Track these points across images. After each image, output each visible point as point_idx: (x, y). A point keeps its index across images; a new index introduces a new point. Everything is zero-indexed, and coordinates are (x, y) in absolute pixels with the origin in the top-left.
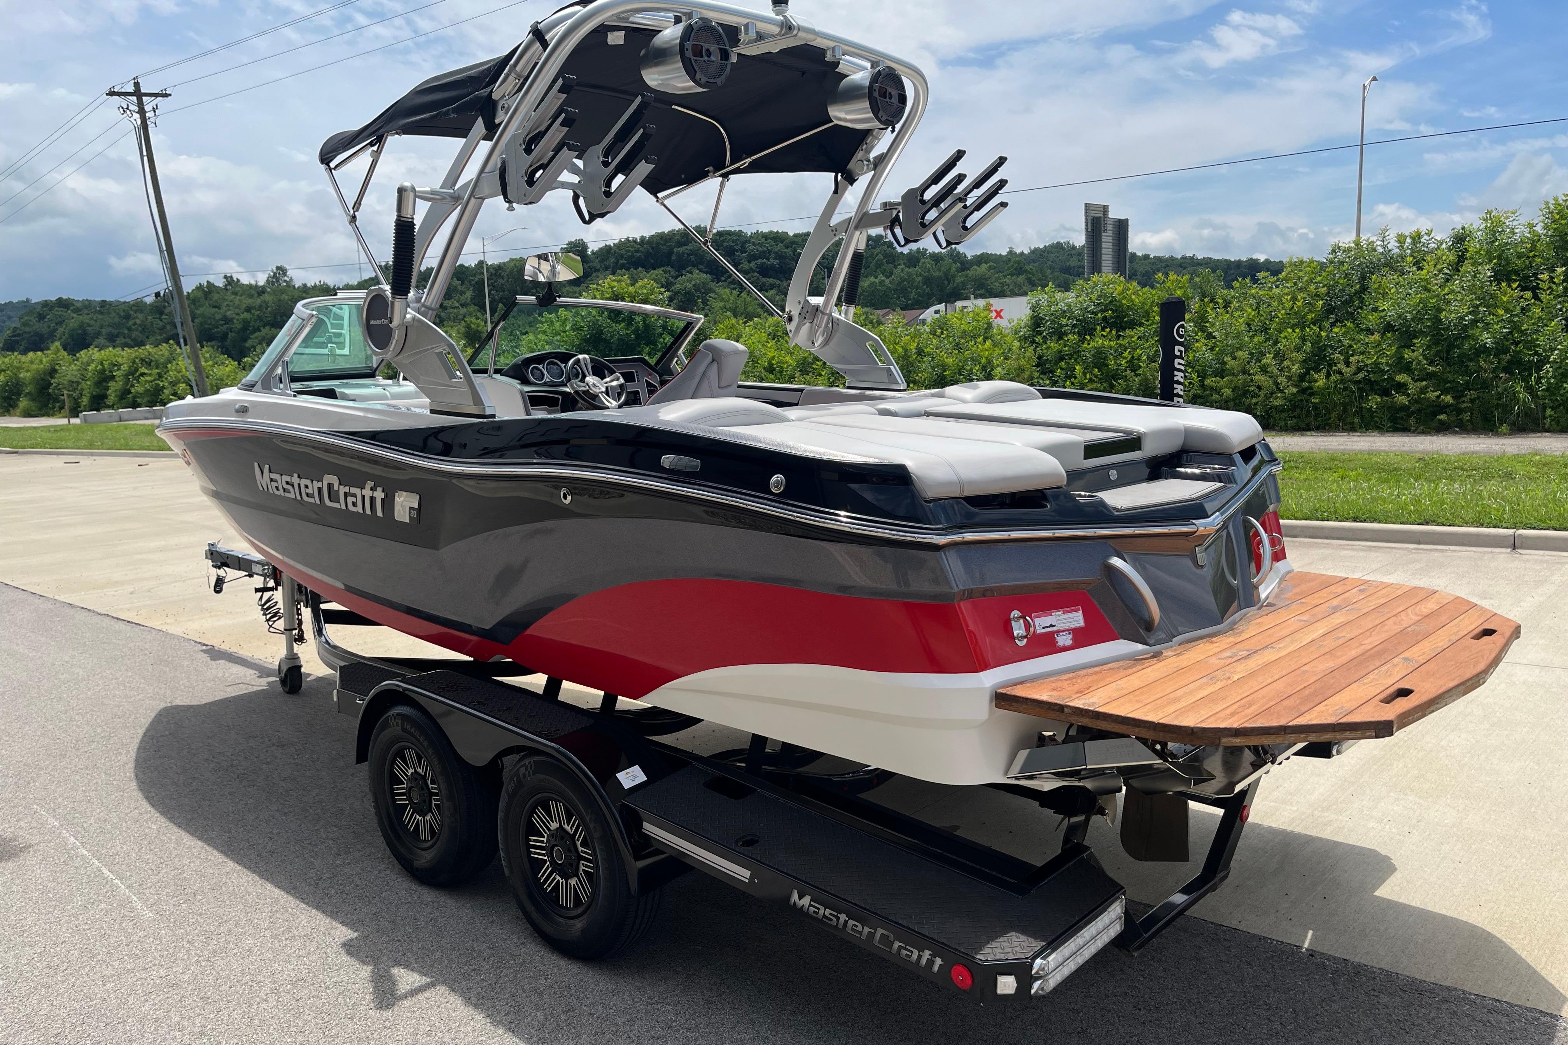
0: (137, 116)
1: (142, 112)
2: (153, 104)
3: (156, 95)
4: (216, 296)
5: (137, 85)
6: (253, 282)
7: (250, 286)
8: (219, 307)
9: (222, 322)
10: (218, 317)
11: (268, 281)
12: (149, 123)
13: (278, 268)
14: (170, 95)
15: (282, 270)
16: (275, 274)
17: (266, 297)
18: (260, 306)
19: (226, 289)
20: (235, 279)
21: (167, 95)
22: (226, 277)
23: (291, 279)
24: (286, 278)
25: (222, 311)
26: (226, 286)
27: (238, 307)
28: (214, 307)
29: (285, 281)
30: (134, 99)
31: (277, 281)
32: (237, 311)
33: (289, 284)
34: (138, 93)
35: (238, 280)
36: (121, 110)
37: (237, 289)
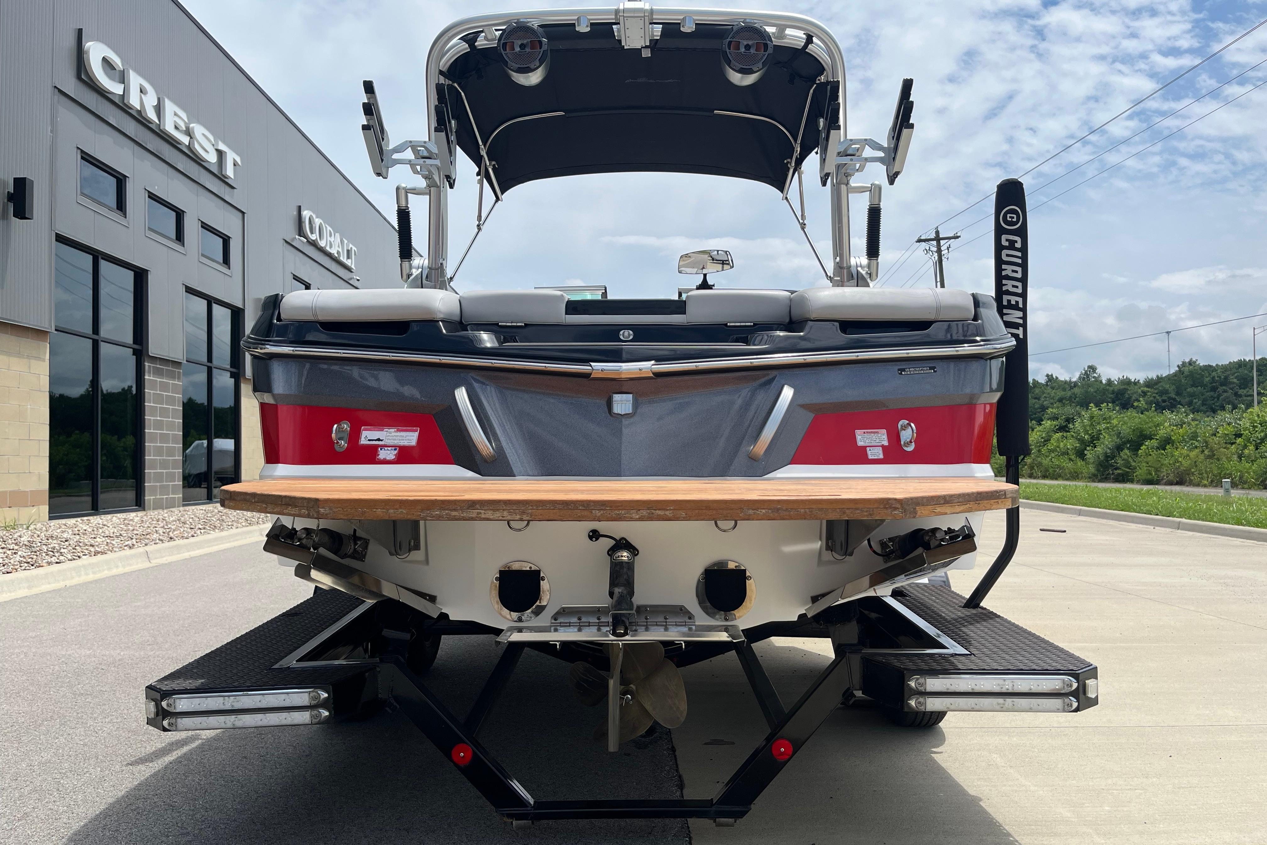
0: (936, 255)
1: (939, 251)
2: (947, 245)
3: (949, 238)
4: (1037, 391)
5: (937, 233)
6: (1068, 379)
7: (1066, 382)
8: (1039, 399)
9: (1039, 410)
10: (1037, 406)
11: (1080, 378)
12: (943, 258)
13: (1089, 367)
14: (960, 237)
15: (1093, 369)
16: (1086, 372)
17: (1076, 390)
18: (1071, 397)
19: (1047, 385)
20: (1054, 377)
21: (958, 237)
22: (1047, 376)
23: (1099, 376)
24: (1095, 375)
25: (1041, 402)
26: (1047, 382)
27: (1053, 398)
28: (1035, 398)
29: (1094, 377)
30: (935, 243)
31: (1088, 377)
32: (1052, 401)
33: (1098, 380)
34: (938, 239)
35: (1057, 378)
36: (925, 251)
37: (1054, 384)
